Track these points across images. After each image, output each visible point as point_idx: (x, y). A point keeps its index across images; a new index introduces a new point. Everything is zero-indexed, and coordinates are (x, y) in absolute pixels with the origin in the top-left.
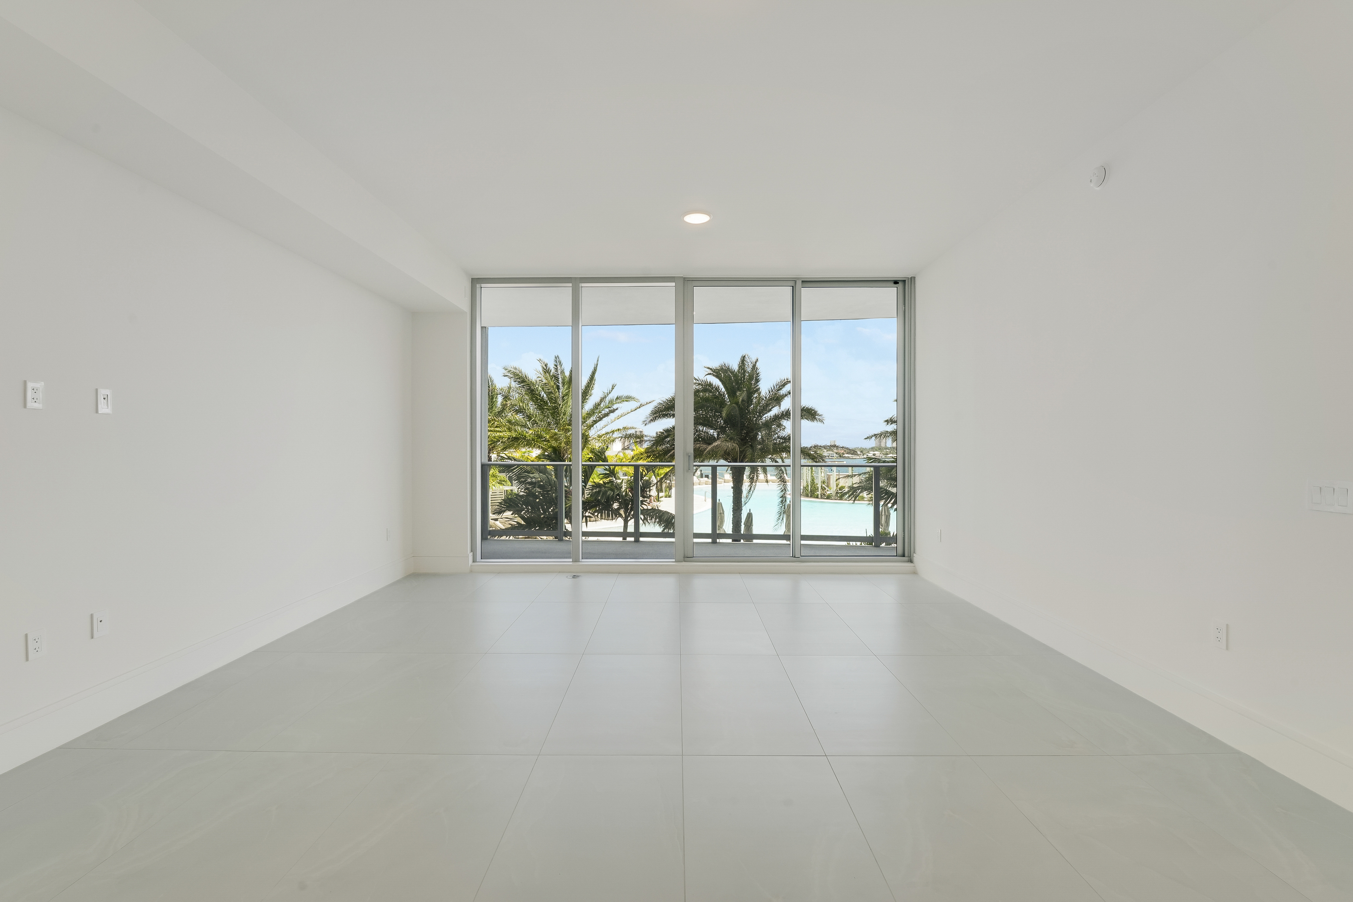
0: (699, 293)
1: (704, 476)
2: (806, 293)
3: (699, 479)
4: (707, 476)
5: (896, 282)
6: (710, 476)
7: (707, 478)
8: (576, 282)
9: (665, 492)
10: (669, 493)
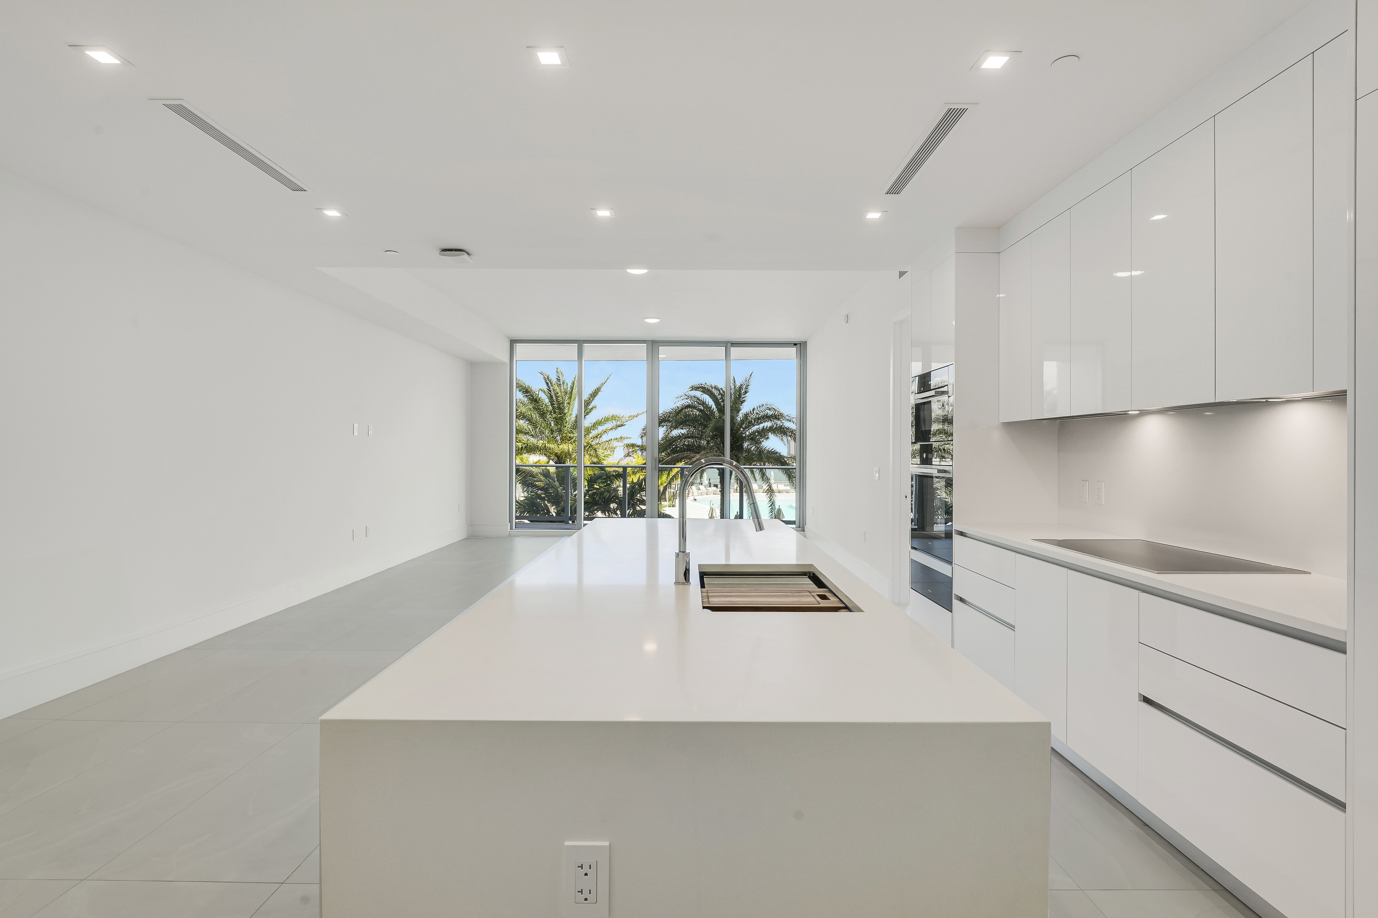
0: (664, 352)
1: (712, 485)
2: (733, 350)
3: (707, 488)
4: (716, 486)
5: (795, 344)
6: (719, 486)
7: (715, 488)
8: (580, 343)
9: (670, 500)
10: (673, 502)
